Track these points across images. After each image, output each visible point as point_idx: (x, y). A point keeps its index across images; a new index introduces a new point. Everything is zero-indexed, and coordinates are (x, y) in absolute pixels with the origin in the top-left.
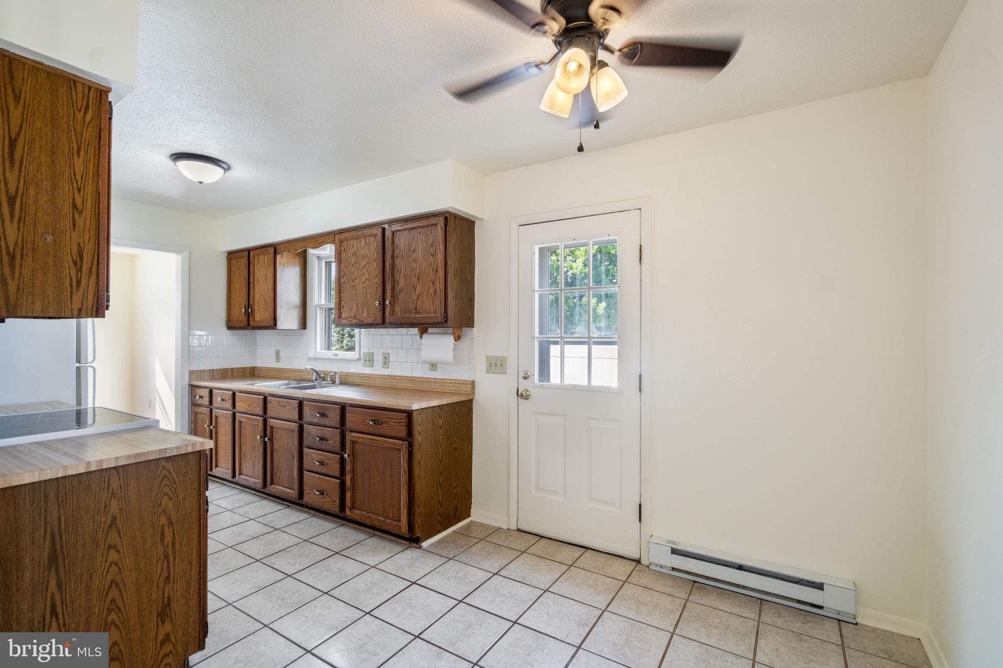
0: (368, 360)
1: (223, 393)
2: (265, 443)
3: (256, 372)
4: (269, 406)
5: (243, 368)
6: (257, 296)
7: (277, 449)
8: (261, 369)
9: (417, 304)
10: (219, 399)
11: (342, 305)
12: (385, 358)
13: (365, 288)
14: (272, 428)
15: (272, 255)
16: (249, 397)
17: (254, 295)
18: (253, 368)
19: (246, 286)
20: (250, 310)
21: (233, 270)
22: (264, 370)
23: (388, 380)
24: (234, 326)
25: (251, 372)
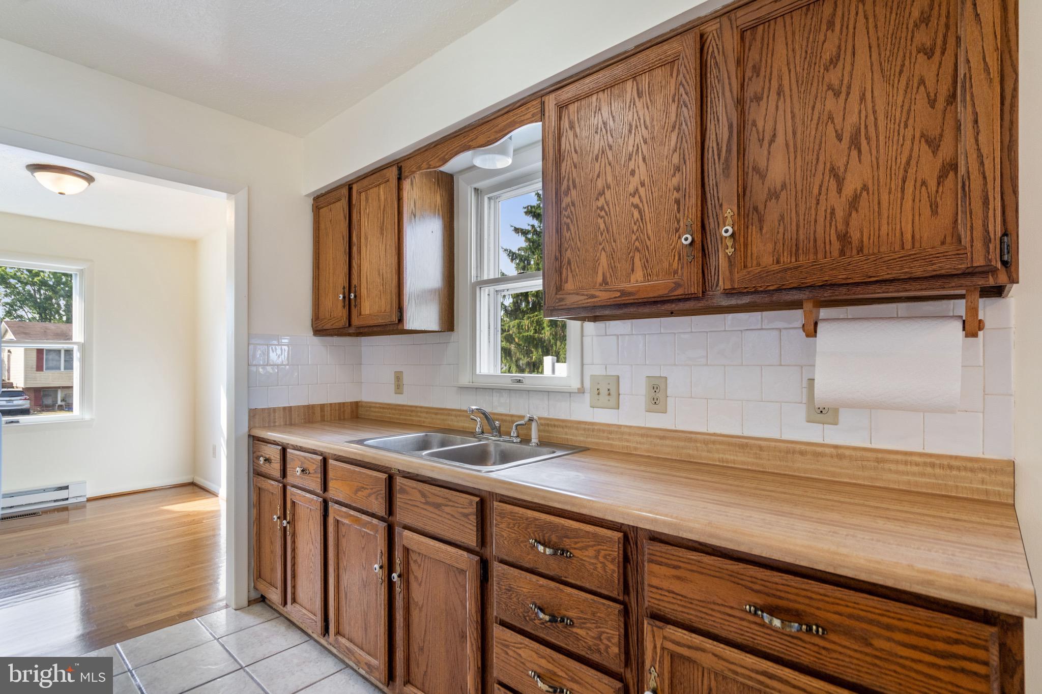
0: (604, 392)
1: (305, 458)
2: (391, 585)
3: (361, 411)
4: (399, 499)
5: (339, 404)
6: (366, 267)
7: (420, 604)
8: (370, 406)
9: (847, 224)
10: (298, 469)
11: (565, 261)
12: (655, 388)
13: (636, 206)
14: (407, 550)
15: (394, 182)
16: (355, 471)
17: (360, 266)
18: (356, 405)
19: (345, 252)
20: (352, 295)
21: (322, 226)
22: (375, 407)
23: (668, 442)
24: (324, 328)
25: (352, 412)
